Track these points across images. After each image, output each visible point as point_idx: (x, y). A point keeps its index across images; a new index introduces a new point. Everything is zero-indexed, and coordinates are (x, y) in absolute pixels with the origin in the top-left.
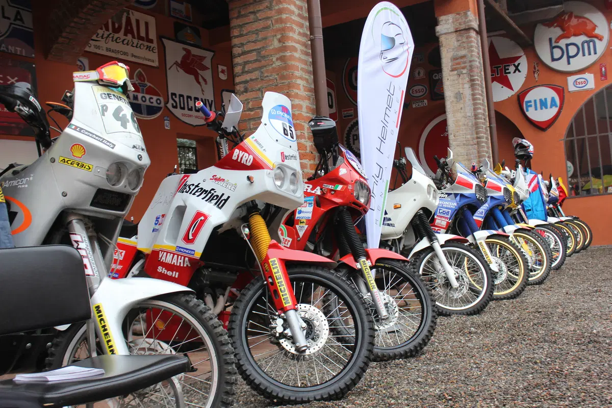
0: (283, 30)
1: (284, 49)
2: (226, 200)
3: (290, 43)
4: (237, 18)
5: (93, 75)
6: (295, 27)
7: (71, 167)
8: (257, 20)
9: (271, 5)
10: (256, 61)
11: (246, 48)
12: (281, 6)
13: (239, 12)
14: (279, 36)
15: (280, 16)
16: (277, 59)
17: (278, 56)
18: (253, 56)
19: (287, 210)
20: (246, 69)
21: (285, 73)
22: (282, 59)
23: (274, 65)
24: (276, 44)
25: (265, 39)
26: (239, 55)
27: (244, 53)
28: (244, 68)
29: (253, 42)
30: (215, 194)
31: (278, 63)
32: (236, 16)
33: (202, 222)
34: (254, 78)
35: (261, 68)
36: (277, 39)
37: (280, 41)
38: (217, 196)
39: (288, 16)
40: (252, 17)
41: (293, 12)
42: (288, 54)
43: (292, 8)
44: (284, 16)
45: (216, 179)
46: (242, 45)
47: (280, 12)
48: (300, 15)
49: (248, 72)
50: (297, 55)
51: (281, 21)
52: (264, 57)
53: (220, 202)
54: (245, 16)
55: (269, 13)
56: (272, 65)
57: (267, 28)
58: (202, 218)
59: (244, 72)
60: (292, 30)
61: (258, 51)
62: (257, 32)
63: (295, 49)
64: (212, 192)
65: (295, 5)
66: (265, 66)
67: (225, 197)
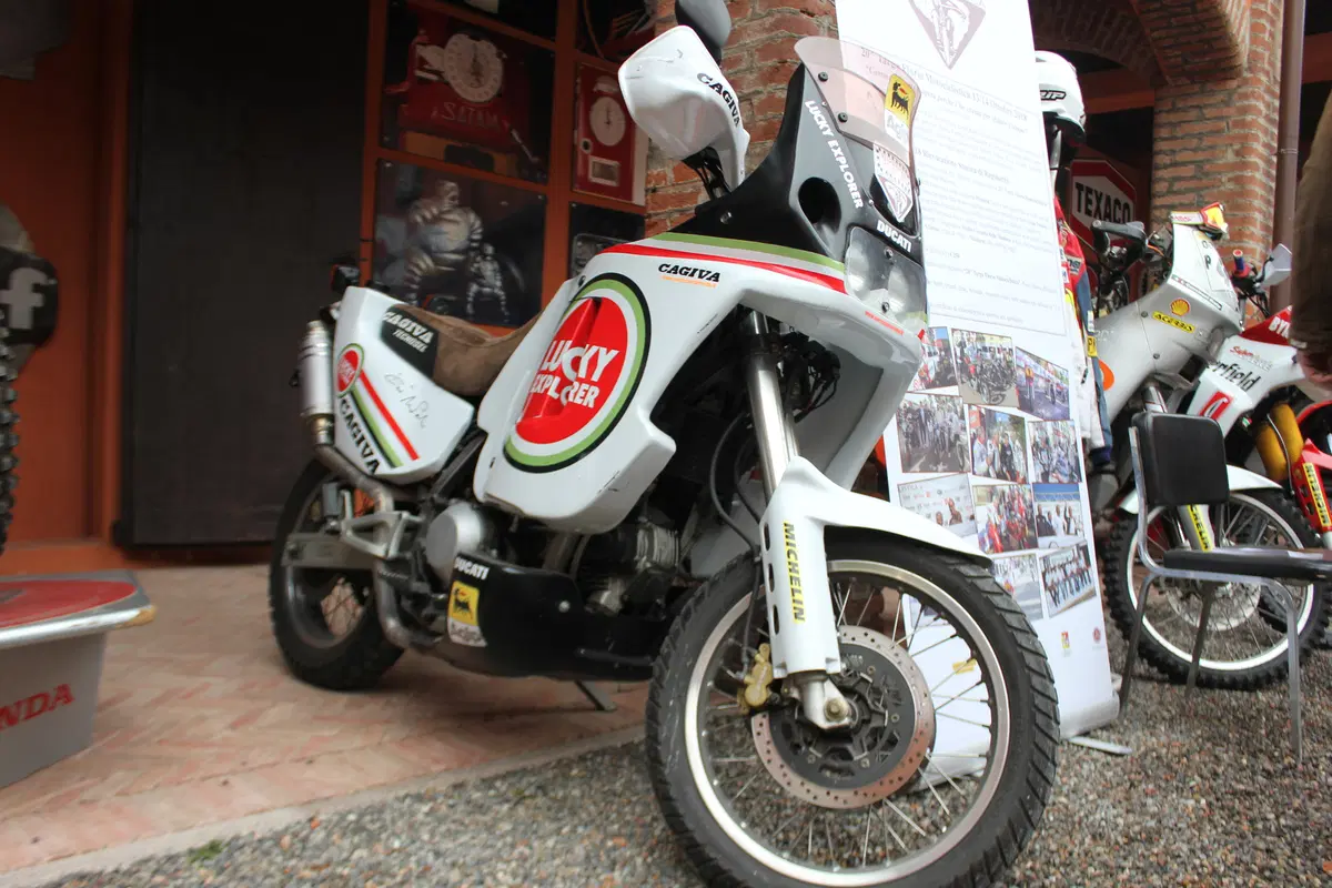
0: (1245, 138)
1: (1244, 165)
2: (1254, 382)
3: (1253, 159)
4: (1168, 112)
5: (1195, 218)
6: (1260, 135)
7: (1168, 325)
8: (1203, 119)
9: (1230, 99)
10: (1192, 178)
11: (1178, 158)
12: (1246, 103)
13: (1174, 104)
14: (1237, 147)
15: (1242, 117)
16: (1230, 180)
17: (1230, 175)
18: (1189, 171)
19: (1311, 402)
20: (1175, 189)
21: (1241, 201)
22: (1238, 180)
23: (1222, 188)
24: (1230, 157)
25: (1211, 147)
26: (1166, 167)
27: (1175, 164)
28: (1171, 185)
29: (1191, 150)
30: (1239, 371)
31: (1230, 186)
32: (1166, 108)
33: (1224, 406)
34: (1187, 202)
35: (1202, 189)
36: (1233, 150)
37: (1237, 153)
38: (1242, 374)
39: (1254, 117)
40: (1193, 114)
41: (1260, 112)
42: (1248, 173)
43: (1261, 106)
44: (1249, 118)
45: (1239, 352)
46: (1173, 152)
47: (1245, 110)
48: (1267, 118)
49: (1175, 193)
50: (1259, 175)
51: (1243, 124)
52: (1207, 174)
53: (1248, 382)
54: (1185, 110)
55: (1225, 111)
56: (1219, 187)
57: (1219, 132)
58: (1225, 400)
59: (1170, 192)
60: (1256, 138)
61: (1199, 164)
62: (1200, 136)
63: (1255, 167)
64: (1235, 368)
65: (1264, 102)
66: (1207, 188)
67: (1253, 377)
